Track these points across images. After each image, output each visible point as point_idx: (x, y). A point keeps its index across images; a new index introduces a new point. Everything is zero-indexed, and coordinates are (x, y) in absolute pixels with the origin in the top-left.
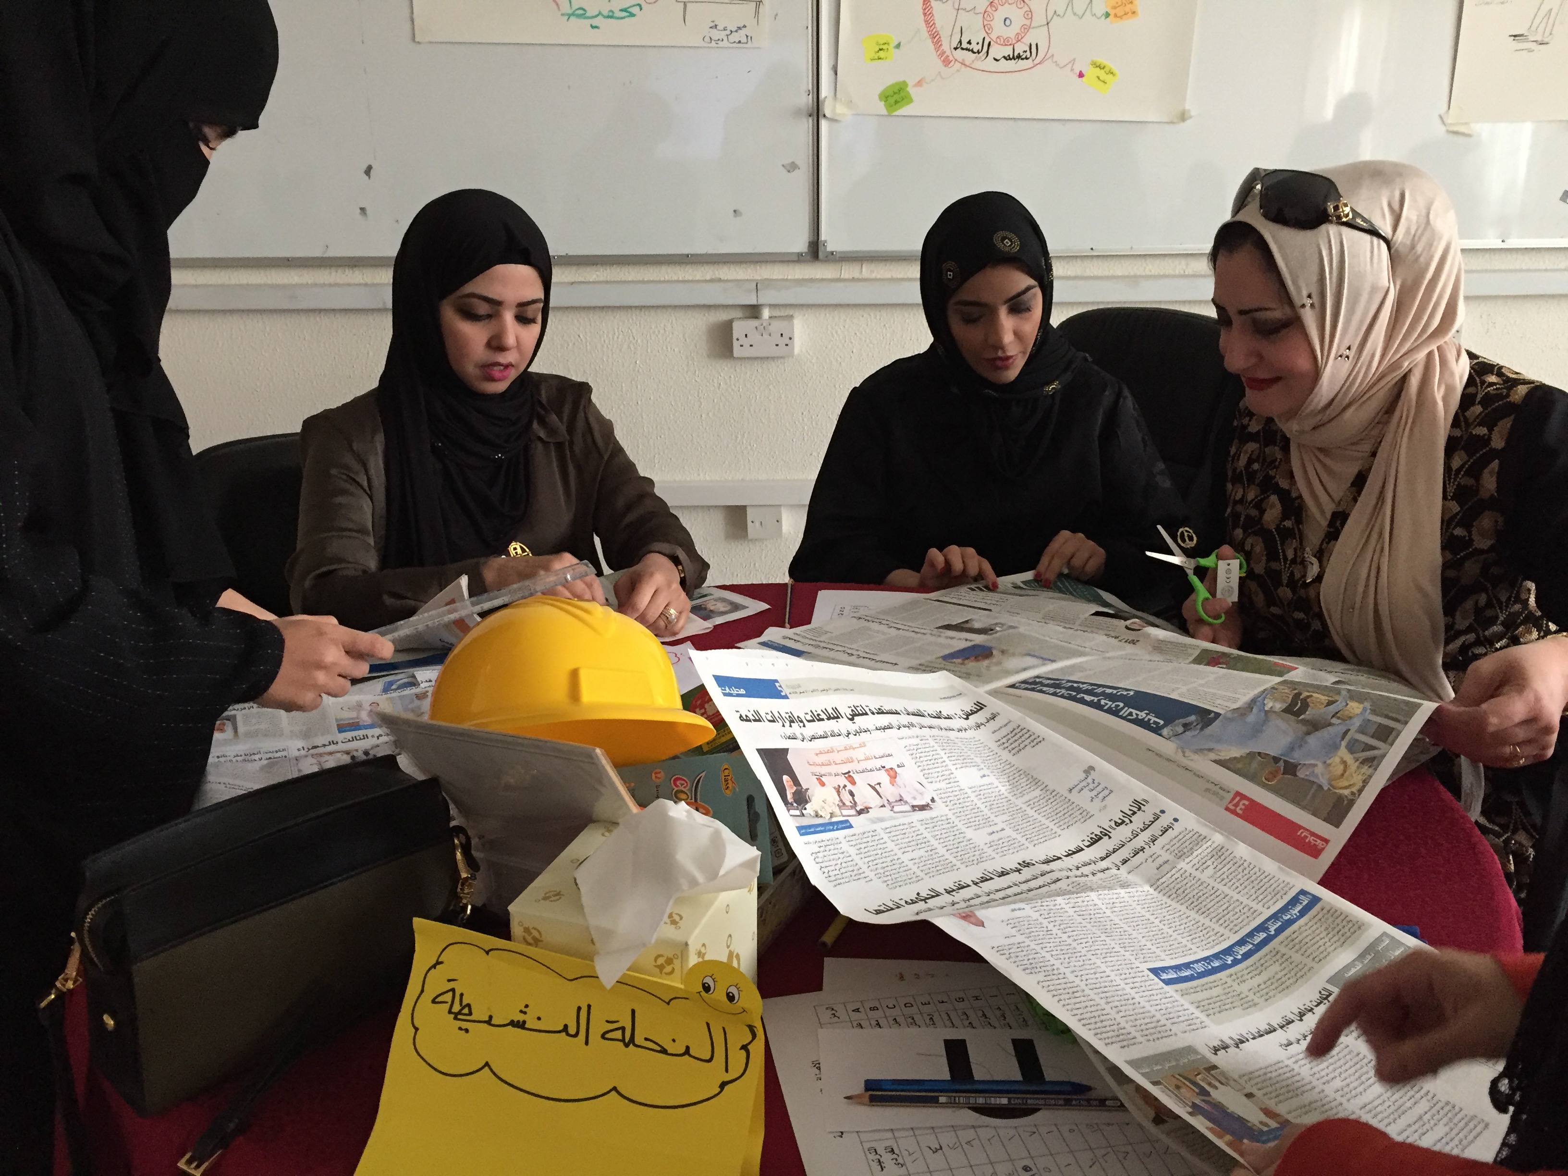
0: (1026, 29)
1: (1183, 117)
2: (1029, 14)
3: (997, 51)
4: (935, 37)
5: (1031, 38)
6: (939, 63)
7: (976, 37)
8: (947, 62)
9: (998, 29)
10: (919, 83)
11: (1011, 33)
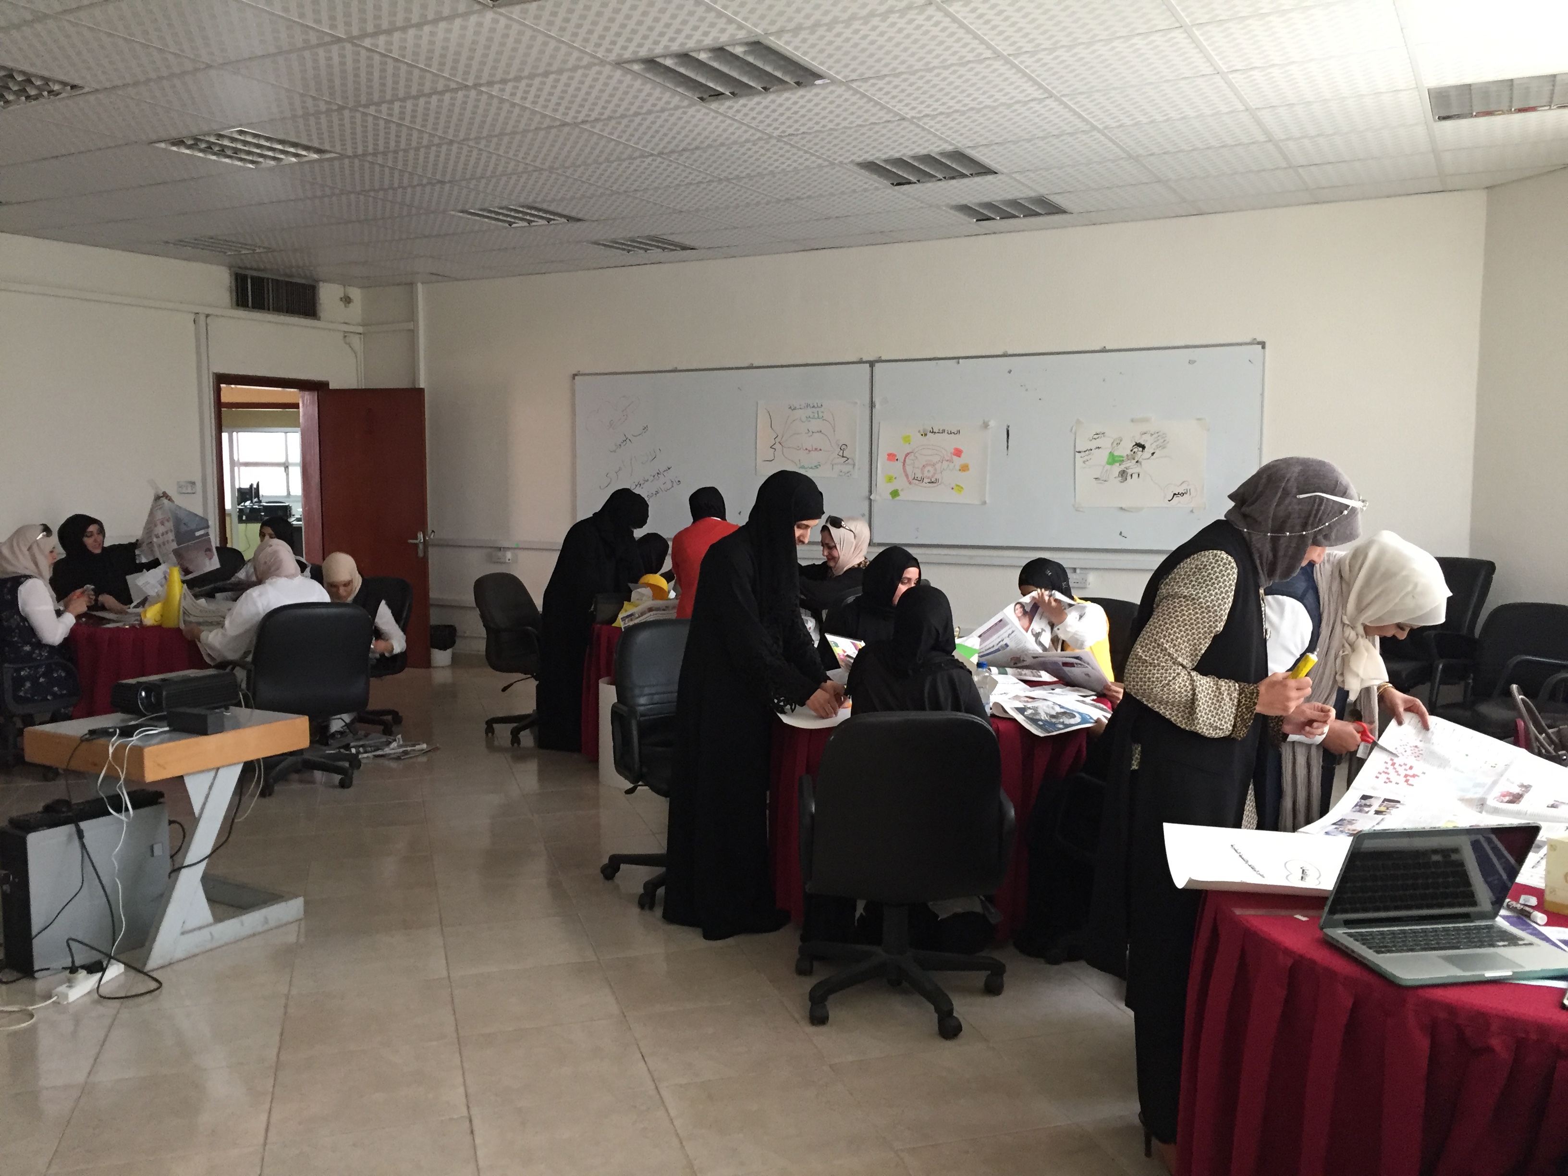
0: (935, 474)
1: (985, 503)
2: (936, 470)
3: (926, 480)
4: (907, 476)
5: (936, 476)
6: (908, 484)
7: (919, 476)
8: (910, 483)
9: (926, 474)
10: (902, 490)
11: (930, 475)
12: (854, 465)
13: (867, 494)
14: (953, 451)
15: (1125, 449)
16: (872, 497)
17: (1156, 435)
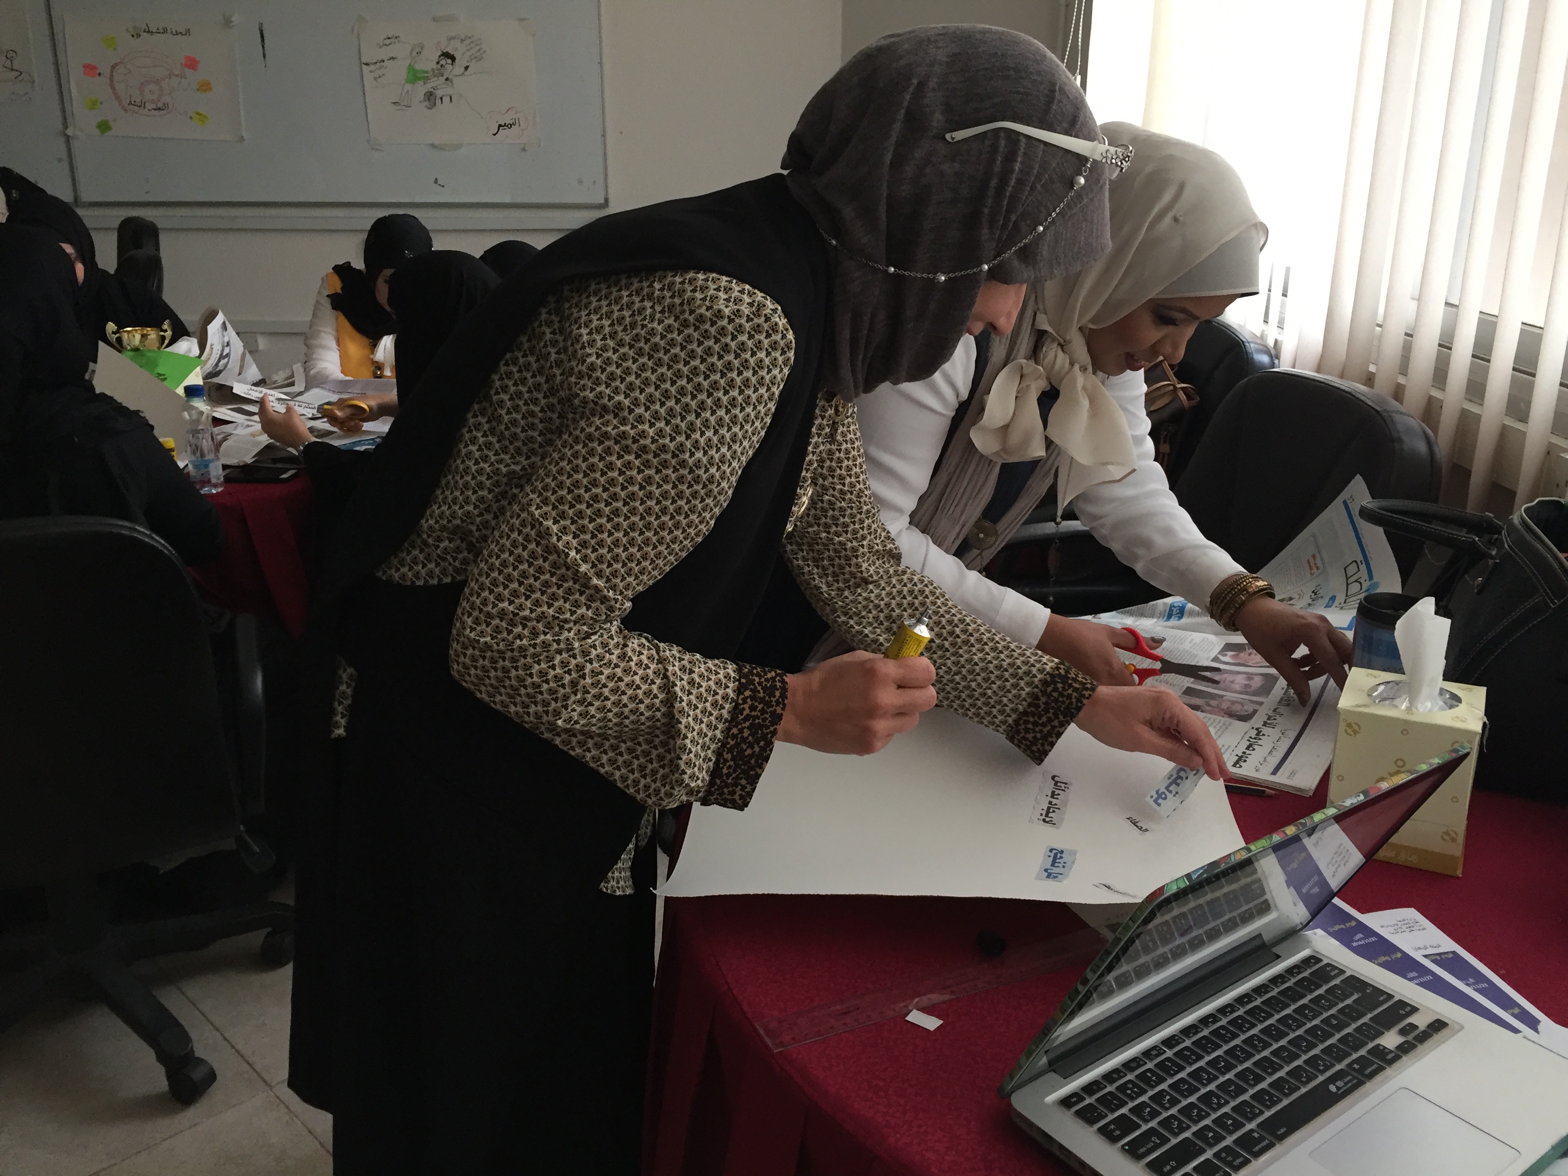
0: (161, 95)
1: (241, 139)
2: (161, 89)
3: (149, 106)
4: (118, 98)
5: (166, 99)
6: (122, 111)
7: (138, 98)
8: (126, 111)
9: (148, 96)
10: (115, 121)
11: (154, 97)
12: (33, 82)
13: (61, 127)
14: (183, 61)
15: (428, 62)
16: (69, 132)
17: (468, 41)
